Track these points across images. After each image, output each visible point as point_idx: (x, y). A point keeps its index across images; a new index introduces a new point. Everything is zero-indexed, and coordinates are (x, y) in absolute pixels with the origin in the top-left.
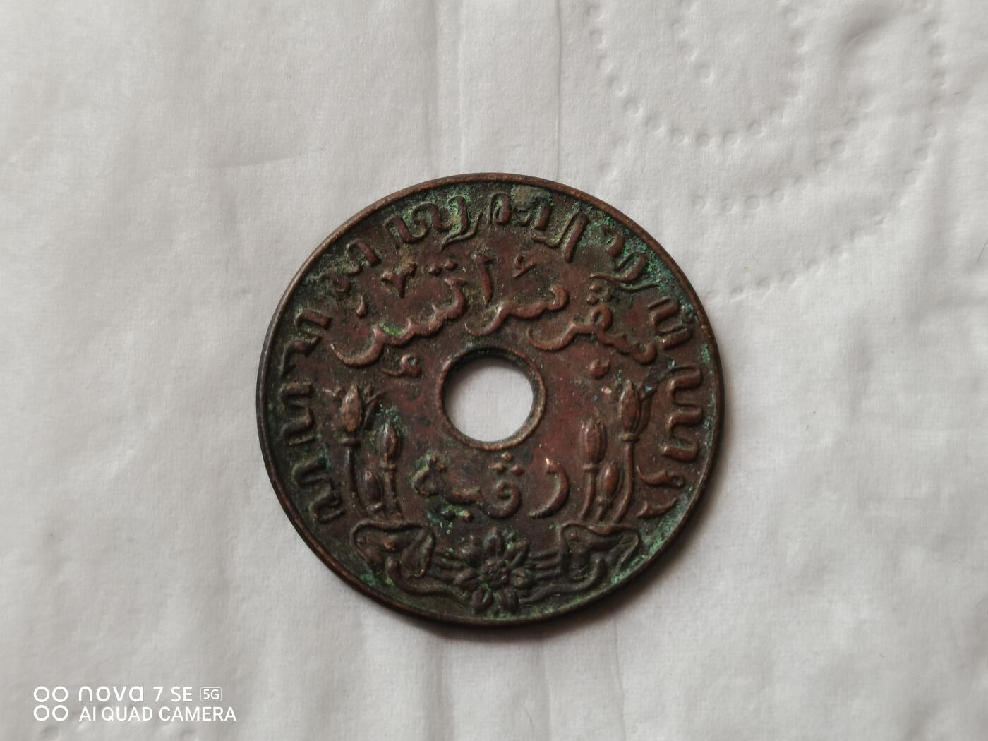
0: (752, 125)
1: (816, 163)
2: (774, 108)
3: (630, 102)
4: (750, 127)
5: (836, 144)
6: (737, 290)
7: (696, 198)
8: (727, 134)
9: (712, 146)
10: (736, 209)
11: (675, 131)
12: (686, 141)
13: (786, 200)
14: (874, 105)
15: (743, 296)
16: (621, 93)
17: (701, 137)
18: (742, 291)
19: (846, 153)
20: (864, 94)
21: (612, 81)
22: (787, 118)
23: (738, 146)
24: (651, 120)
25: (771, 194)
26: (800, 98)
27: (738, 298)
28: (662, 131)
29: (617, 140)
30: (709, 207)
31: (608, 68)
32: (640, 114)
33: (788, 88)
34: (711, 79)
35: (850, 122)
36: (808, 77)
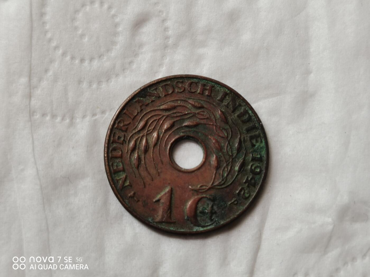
0: (100, 56)
1: (124, 70)
2: (108, 50)
3: (56, 48)
4: (100, 57)
5: (131, 63)
6: (94, 115)
7: (80, 82)
8: (91, 59)
9: (86, 63)
10: (94, 86)
11: (73, 58)
12: (77, 62)
13: (113, 83)
14: (145, 49)
15: (97, 117)
16: (54, 44)
17: (82, 60)
18: (96, 115)
19: (134, 66)
20: (141, 45)
21: (50, 40)
22: (113, 54)
23: (96, 63)
24: (64, 54)
25: (107, 81)
26: (118, 47)
27: (95, 118)
28: (68, 58)
29: (52, 61)
30: (85, 85)
31: (49, 35)
32: (60, 52)
33: (114, 43)
34: (86, 40)
35: (136, 55)
36: (121, 39)
